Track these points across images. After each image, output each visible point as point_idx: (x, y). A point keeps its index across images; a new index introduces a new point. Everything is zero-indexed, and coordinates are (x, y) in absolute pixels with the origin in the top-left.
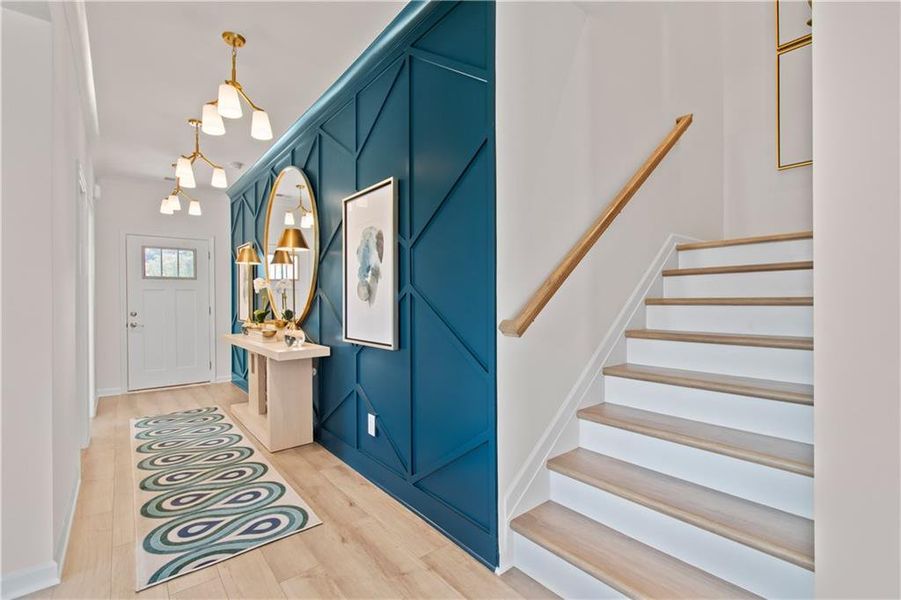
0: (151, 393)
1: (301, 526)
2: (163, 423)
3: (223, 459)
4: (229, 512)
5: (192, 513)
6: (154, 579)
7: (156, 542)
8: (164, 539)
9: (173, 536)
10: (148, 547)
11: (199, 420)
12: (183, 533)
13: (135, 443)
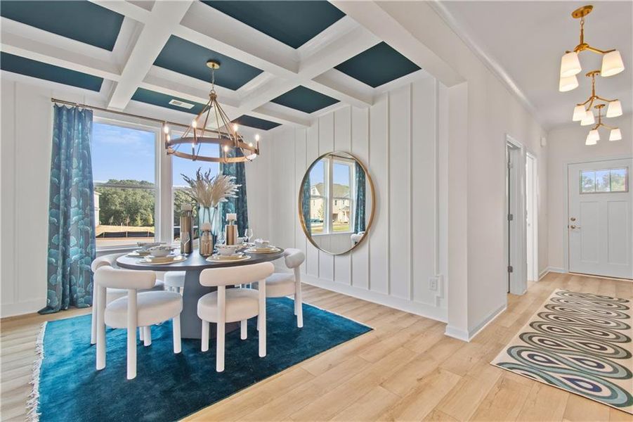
0: (583, 278)
1: (618, 405)
2: (575, 297)
3: (598, 334)
4: (568, 363)
5: (545, 350)
6: (500, 364)
7: (514, 352)
8: (519, 353)
9: (524, 354)
10: (509, 352)
11: (604, 304)
12: (531, 356)
13: (548, 301)
